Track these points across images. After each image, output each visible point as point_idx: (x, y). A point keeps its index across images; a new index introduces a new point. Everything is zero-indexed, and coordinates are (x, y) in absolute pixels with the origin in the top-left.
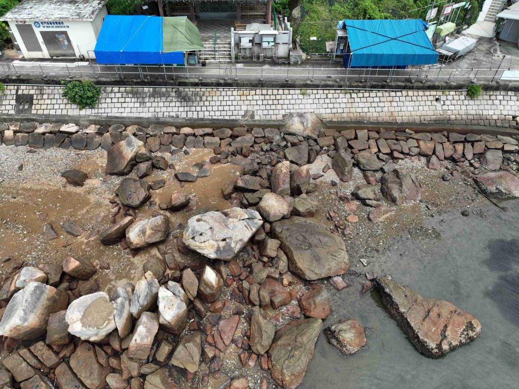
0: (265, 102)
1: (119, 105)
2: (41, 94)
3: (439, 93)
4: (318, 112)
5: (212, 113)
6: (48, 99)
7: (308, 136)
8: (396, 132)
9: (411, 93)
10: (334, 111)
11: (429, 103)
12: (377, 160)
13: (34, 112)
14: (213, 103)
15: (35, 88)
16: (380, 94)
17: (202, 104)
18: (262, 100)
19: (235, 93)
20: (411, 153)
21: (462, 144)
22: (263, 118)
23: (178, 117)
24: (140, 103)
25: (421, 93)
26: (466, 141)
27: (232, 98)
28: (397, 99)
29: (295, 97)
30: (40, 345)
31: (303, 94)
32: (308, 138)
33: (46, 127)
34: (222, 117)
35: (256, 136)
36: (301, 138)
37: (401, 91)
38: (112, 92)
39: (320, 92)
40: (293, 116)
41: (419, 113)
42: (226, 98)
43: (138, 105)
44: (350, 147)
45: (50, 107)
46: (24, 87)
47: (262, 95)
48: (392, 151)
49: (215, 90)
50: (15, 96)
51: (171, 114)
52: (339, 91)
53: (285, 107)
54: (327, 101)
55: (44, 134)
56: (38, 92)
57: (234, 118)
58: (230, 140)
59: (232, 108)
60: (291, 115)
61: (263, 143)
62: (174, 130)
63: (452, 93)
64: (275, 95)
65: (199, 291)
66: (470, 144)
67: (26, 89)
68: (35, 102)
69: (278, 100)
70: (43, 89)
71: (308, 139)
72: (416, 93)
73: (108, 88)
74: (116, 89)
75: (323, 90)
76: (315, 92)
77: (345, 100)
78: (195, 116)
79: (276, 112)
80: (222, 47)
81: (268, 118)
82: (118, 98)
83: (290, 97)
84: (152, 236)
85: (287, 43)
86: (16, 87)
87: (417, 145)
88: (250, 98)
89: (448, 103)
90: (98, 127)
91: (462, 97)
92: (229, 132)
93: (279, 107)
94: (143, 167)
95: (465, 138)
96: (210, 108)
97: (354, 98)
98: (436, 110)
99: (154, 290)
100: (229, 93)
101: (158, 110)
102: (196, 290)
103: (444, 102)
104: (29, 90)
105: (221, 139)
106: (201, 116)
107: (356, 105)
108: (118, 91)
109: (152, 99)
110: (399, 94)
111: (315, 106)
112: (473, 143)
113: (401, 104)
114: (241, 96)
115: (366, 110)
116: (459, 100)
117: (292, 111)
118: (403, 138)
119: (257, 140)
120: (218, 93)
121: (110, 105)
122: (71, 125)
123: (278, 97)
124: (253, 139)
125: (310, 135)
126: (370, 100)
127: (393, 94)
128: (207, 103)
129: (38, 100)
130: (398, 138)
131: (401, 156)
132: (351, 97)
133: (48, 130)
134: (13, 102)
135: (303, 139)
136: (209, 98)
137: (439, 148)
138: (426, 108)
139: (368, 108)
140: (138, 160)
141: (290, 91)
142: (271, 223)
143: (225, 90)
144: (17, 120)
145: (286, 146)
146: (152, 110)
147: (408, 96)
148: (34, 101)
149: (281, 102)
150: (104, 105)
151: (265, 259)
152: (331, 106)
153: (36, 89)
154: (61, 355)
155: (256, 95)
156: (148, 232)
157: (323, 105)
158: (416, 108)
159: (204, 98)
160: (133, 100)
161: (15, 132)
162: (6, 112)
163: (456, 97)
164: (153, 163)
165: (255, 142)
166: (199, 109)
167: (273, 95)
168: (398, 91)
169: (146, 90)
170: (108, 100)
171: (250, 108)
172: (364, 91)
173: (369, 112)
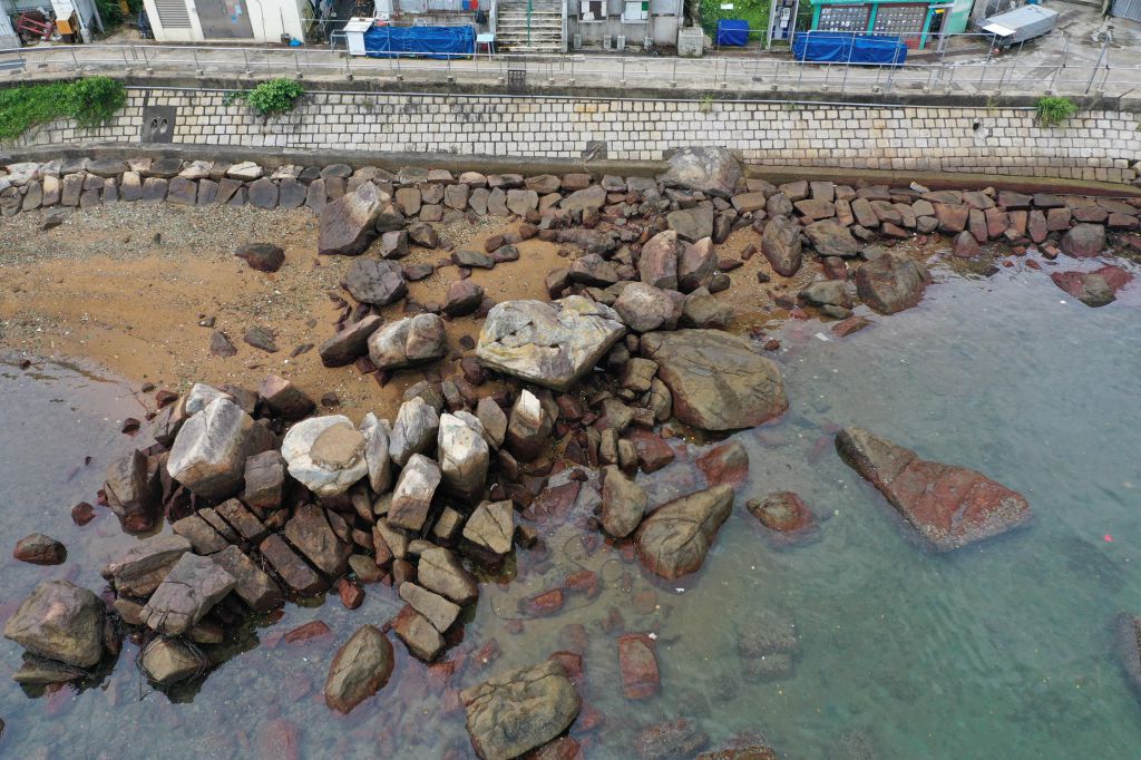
0: (629, 126)
1: (341, 128)
2: (191, 105)
3: (981, 113)
4: (734, 147)
5: (523, 146)
6: (204, 115)
7: (713, 190)
8: (891, 188)
9: (922, 112)
10: (767, 144)
11: (958, 133)
12: (851, 237)
13: (176, 139)
14: (523, 127)
15: (180, 94)
16: (859, 114)
17: (502, 127)
18: (623, 122)
19: (568, 107)
20: (920, 228)
21: (1025, 213)
22: (625, 156)
23: (455, 152)
24: (382, 124)
25: (943, 113)
26: (1032, 206)
27: (563, 117)
28: (895, 124)
29: (688, 116)
30: (232, 504)
31: (705, 112)
32: (711, 195)
33: (202, 167)
34: (543, 154)
35: (610, 188)
36: (699, 195)
37: (903, 109)
38: (326, 103)
39: (740, 107)
40: (684, 154)
41: (938, 152)
42: (551, 117)
43: (376, 128)
44: (797, 213)
45: (207, 130)
46: (159, 93)
47: (622, 112)
48: (881, 222)
49: (530, 101)
50: (141, 109)
51: (442, 146)
52: (778, 107)
53: (668, 135)
54: (753, 125)
55: (196, 180)
56: (185, 101)
57: (566, 155)
58: (557, 196)
59: (563, 136)
60: (681, 151)
61: (623, 203)
62: (447, 176)
63: (1008, 113)
64: (649, 113)
65: (508, 433)
66: (1040, 212)
67: (163, 96)
68: (179, 120)
69: (654, 122)
70: (195, 96)
71: (713, 197)
72: (933, 113)
73: (319, 96)
74: (334, 98)
75: (746, 103)
76: (728, 107)
77: (788, 125)
78: (489, 151)
79: (650, 145)
80: (543, 22)
81: (634, 155)
82: (339, 115)
83: (677, 116)
84: (419, 346)
85: (673, 15)
86: (144, 93)
87: (932, 212)
88: (597, 117)
89: (997, 132)
90: (300, 168)
91: (1028, 122)
92: (554, 182)
93: (656, 135)
94: (391, 240)
95: (1032, 201)
96: (518, 137)
97: (807, 121)
98: (974, 146)
99: (431, 423)
100: (557, 108)
101: (416, 138)
102: (503, 432)
103: (991, 130)
104: (169, 97)
105: (540, 195)
106: (501, 150)
107: (811, 133)
108: (337, 102)
109: (405, 118)
110: (899, 114)
111: (727, 135)
112: (1045, 209)
113: (903, 133)
114: (580, 113)
115: (831, 144)
116: (1022, 127)
117: (682, 144)
118: (904, 198)
119: (613, 198)
120: (535, 108)
121: (322, 129)
122: (246, 164)
123: (655, 116)
124: (604, 195)
125: (717, 187)
126: (839, 124)
127: (886, 114)
128: (513, 127)
129: (186, 116)
130: (894, 197)
131: (900, 232)
132: (801, 119)
133: (205, 172)
134: (139, 121)
135: (703, 197)
136: (518, 117)
137: (977, 218)
138: (953, 142)
139: (836, 139)
140: (380, 229)
141: (680, 105)
142: (639, 334)
143: (549, 101)
144: (145, 155)
145: (668, 209)
146: (404, 138)
147: (916, 118)
148: (177, 119)
149: (660, 126)
150: (310, 129)
151: (628, 394)
152: (760, 135)
153: (181, 97)
154: (269, 522)
155: (610, 111)
156: (411, 339)
157: (745, 133)
158: (933, 142)
159: (507, 118)
160: (369, 119)
161: (143, 176)
162: (126, 139)
163: (1016, 123)
164: (408, 234)
165: (607, 202)
166: (496, 137)
167: (644, 111)
168: (897, 108)
169: (394, 100)
170: (320, 119)
171: (598, 137)
172: (828, 108)
173: (837, 147)
